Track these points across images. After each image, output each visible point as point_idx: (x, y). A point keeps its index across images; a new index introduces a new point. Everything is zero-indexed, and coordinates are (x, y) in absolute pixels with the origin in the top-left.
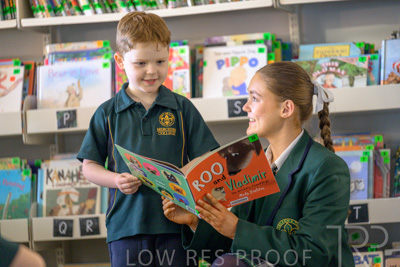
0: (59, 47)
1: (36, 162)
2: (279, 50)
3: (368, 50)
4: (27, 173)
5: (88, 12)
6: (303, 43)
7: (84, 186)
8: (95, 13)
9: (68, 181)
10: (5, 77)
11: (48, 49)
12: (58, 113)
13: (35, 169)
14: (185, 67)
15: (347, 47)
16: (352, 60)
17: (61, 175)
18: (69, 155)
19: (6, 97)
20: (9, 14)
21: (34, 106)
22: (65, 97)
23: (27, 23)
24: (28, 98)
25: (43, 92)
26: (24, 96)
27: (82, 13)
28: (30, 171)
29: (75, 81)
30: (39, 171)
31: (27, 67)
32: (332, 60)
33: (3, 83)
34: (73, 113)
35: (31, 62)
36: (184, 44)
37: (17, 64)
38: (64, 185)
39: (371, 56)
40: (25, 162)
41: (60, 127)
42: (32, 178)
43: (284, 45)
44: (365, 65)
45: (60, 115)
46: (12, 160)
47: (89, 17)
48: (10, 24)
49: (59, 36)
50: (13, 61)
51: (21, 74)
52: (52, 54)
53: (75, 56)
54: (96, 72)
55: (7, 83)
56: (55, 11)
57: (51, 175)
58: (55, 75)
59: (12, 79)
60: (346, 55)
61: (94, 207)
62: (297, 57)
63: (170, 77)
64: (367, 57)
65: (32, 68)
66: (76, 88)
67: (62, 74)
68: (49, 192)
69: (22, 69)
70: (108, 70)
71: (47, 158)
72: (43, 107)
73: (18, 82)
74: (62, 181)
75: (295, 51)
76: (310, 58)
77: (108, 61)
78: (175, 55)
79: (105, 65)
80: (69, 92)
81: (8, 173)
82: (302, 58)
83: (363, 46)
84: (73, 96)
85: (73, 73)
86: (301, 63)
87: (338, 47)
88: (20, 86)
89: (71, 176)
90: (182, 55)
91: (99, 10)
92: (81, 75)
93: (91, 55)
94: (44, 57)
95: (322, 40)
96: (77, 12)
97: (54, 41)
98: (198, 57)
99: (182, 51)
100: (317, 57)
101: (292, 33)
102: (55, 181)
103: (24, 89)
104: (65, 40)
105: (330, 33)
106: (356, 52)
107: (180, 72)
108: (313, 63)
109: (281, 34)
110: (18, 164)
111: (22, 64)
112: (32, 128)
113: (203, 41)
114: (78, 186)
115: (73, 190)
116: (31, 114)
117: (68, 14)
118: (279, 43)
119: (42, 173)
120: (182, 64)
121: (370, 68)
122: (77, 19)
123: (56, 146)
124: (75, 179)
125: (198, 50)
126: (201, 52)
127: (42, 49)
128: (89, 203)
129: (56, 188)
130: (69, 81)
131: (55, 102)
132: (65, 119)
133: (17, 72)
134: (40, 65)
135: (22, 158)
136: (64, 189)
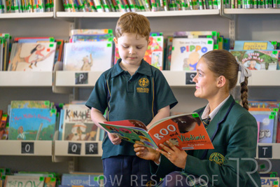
0: (79, 32)
1: (60, 105)
2: (221, 43)
3: (279, 47)
4: (53, 111)
5: (100, 10)
6: (237, 39)
7: (89, 122)
8: (105, 11)
9: (80, 118)
10: (44, 49)
11: (73, 32)
12: (76, 74)
13: (59, 109)
14: (160, 50)
15: (266, 44)
16: (268, 53)
17: (75, 114)
18: (81, 102)
19: (44, 61)
20: (49, 8)
21: (61, 68)
22: (81, 64)
23: (61, 14)
24: (58, 63)
25: (67, 60)
26: (55, 62)
27: (96, 11)
28: (56, 110)
29: (89, 54)
30: (62, 111)
31: (58, 43)
32: (255, 52)
33: (42, 53)
34: (86, 75)
35: (61, 40)
36: (160, 35)
37: (52, 40)
38: (77, 120)
40: (52, 104)
41: (76, 83)
42: (57, 115)
43: (224, 40)
44: (276, 57)
45: (77, 75)
46: (45, 102)
47: (100, 13)
48: (49, 14)
49: (80, 25)
50: (50, 39)
51: (54, 48)
52: (75, 35)
53: (90, 38)
54: (103, 49)
55: (45, 53)
56: (79, 8)
57: (69, 114)
58: (76, 49)
59: (48, 50)
60: (264, 49)
61: (95, 136)
62: (233, 48)
63: (150, 56)
64: (278, 51)
65: (62, 44)
66: (89, 58)
67: (81, 49)
68: (67, 125)
69: (55, 44)
70: (110, 49)
71: (67, 102)
72: (66, 70)
73: (52, 52)
74: (76, 118)
75: (231, 44)
76: (241, 49)
77: (111, 43)
78: (154, 41)
79: (109, 45)
80: (84, 61)
81: (42, 110)
82: (235, 49)
83: (276, 44)
84: (87, 63)
85: (87, 49)
86: (235, 52)
87: (260, 44)
88: (53, 55)
89: (82, 116)
90: (158, 42)
91: (107, 9)
92: (92, 51)
93: (100, 38)
94: (70, 37)
95: (249, 38)
96: (93, 10)
97: (77, 27)
98: (169, 44)
99: (159, 40)
100: (245, 49)
101: (231, 33)
102: (71, 118)
103: (56, 57)
104: (84, 27)
105: (255, 34)
106: (271, 47)
107: (157, 53)
108: (243, 53)
109: (223, 33)
110: (48, 105)
111: (55, 41)
112: (59, 83)
113: (173, 34)
114: (86, 122)
115: (83, 124)
116: (59, 73)
117: (87, 10)
118: (222, 38)
119: (64, 112)
120: (158, 47)
121: (279, 58)
122: (92, 14)
123: (73, 95)
124: (84, 117)
125: (169, 40)
126: (171, 41)
127: (68, 32)
128: (92, 134)
129: (71, 122)
130: (85, 54)
131: (75, 67)
132: (81, 78)
133: (51, 45)
134: (67, 42)
135: (51, 102)
136: (77, 123)
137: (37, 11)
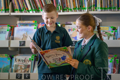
0: (21, 22)
3: (114, 29)
4: (9, 59)
5: (31, 12)
7: (26, 64)
8: (33, 12)
9: (21, 62)
11: (18, 22)
12: (20, 41)
15: (108, 28)
16: (109, 32)
17: (19, 60)
18: (22, 55)
20: (7, 11)
21: (13, 39)
22: (22, 37)
23: (12, 14)
24: (11, 36)
25: (16, 35)
26: (10, 36)
27: (29, 12)
28: (10, 58)
29: (26, 32)
30: (13, 59)
32: (103, 31)
34: (24, 42)
35: (13, 26)
36: (59, 23)
37: (8, 26)
38: (20, 63)
39: (115, 31)
41: (20, 46)
42: (11, 61)
44: (113, 33)
46: (5, 55)
47: (31, 13)
48: (7, 14)
52: (19, 24)
53: (26, 25)
54: (32, 30)
56: (21, 11)
57: (16, 60)
58: (19, 30)
60: (107, 30)
61: (29, 70)
64: (114, 31)
65: (13, 27)
66: (26, 34)
67: (22, 30)
69: (10, 28)
71: (16, 55)
72: (15, 40)
77: (36, 27)
79: (35, 28)
80: (24, 35)
81: (4, 59)
83: (113, 27)
84: (25, 37)
85: (25, 30)
87: (105, 27)
91: (34, 11)
92: (27, 31)
93: (31, 25)
94: (17, 24)
96: (28, 12)
97: (20, 20)
102: (18, 62)
103: (10, 34)
104: (23, 20)
106: (111, 29)
110: (7, 56)
111: (10, 26)
112: (12, 46)
113: (65, 23)
114: (24, 64)
115: (23, 65)
116: (12, 41)
117: (25, 12)
121: (114, 34)
123: (19, 51)
124: (24, 62)
125: (63, 26)
126: (64, 26)
127: (16, 22)
128: (27, 69)
129: (17, 64)
130: (24, 32)
131: (19, 38)
132: (22, 44)
134: (15, 27)
135: (8, 54)
136: (20, 64)
137: (2, 12)
